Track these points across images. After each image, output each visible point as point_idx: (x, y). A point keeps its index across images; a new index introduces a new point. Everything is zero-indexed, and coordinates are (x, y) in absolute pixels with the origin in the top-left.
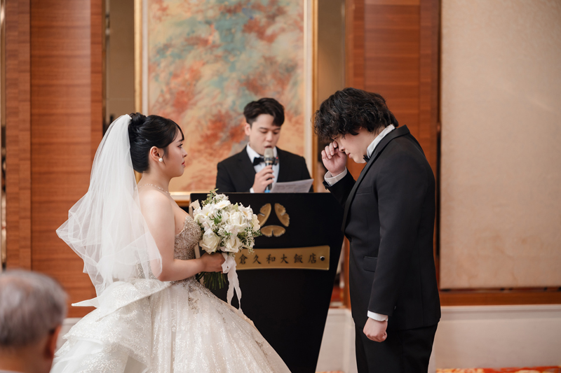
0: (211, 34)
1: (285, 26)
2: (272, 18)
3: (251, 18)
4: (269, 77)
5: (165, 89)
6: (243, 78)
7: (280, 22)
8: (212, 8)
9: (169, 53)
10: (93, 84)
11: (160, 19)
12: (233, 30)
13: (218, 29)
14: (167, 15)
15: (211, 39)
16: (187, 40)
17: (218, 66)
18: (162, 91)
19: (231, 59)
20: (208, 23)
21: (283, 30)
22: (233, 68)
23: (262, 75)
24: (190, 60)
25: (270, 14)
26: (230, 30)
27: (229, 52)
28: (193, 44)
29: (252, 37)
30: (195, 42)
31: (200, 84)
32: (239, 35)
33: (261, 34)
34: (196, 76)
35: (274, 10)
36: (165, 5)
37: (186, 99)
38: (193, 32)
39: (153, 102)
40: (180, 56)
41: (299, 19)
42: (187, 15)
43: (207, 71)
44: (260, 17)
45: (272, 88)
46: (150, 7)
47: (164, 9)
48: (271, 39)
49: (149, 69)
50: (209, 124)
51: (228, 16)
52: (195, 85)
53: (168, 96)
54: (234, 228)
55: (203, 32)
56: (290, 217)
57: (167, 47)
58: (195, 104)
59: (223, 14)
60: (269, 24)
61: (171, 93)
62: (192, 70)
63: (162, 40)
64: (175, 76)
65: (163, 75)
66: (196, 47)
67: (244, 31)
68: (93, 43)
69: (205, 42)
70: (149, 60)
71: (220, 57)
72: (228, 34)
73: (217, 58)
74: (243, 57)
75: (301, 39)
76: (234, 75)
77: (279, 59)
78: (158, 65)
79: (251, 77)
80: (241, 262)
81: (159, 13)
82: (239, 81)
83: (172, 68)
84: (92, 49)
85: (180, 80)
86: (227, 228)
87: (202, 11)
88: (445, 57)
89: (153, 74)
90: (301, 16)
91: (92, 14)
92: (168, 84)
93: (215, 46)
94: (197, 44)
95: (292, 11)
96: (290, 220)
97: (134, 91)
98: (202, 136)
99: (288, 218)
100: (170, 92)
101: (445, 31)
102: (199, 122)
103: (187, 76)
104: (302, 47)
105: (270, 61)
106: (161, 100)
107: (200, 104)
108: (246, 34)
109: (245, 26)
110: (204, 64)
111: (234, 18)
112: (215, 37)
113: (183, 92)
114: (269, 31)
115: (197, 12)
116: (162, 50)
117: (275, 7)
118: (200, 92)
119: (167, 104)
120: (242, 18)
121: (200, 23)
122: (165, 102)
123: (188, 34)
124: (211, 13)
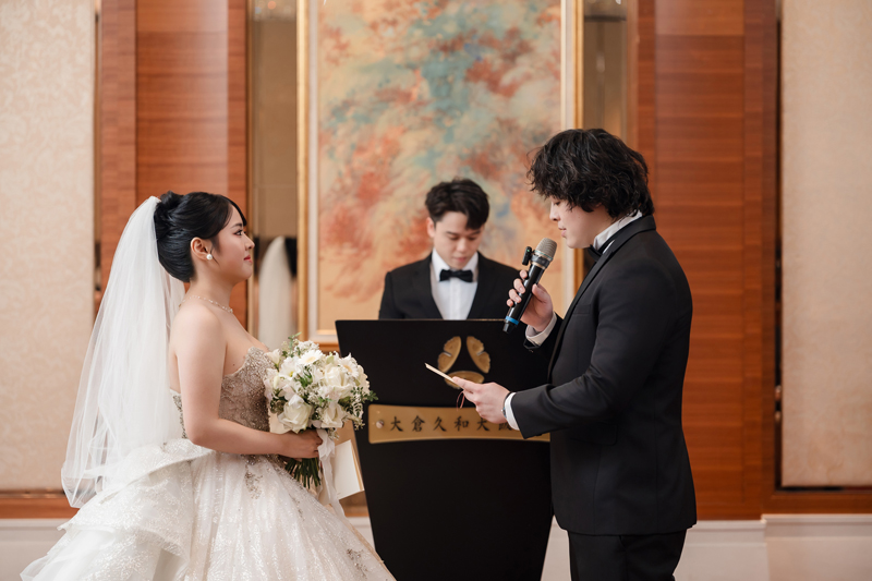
0: (415, 85)
1: (532, 71)
2: (511, 58)
3: (478, 59)
4: (506, 151)
5: (344, 169)
6: (466, 152)
7: (524, 65)
8: (417, 44)
9: (350, 114)
10: (231, 162)
11: (335, 61)
12: (450, 79)
13: (426, 76)
14: (348, 56)
15: (415, 92)
16: (378, 94)
17: (427, 134)
18: (340, 173)
19: (447, 123)
20: (412, 67)
21: (528, 77)
22: (449, 137)
23: (495, 148)
24: (383, 124)
25: (509, 52)
26: (445, 77)
27: (442, 112)
28: (388, 101)
29: (480, 88)
30: (390, 96)
31: (399, 163)
32: (459, 86)
33: (494, 85)
34: (393, 150)
35: (514, 45)
36: (344, 40)
37: (376, 186)
38: (388, 81)
39: (325, 190)
40: (367, 119)
41: (553, 59)
42: (379, 56)
43: (410, 143)
44: (492, 57)
45: (511, 167)
46: (320, 42)
47: (342, 47)
48: (509, 92)
49: (320, 138)
50: (413, 224)
51: (442, 57)
52: (390, 164)
53: (348, 181)
54: (333, 392)
55: (404, 81)
56: (491, 357)
57: (347, 104)
58: (390, 193)
59: (434, 52)
60: (506, 68)
61: (354, 177)
62: (386, 141)
63: (339, 95)
64: (360, 149)
65: (341, 150)
66: (392, 104)
67: (467, 79)
68: (231, 99)
69: (407, 97)
70: (320, 124)
71: (430, 120)
72: (442, 84)
73: (425, 123)
74: (466, 119)
75: (557, 90)
76: (452, 148)
77: (523, 123)
78: (334, 133)
79: (479, 151)
80: (415, 428)
81: (335, 53)
82: (460, 157)
83: (355, 138)
84: (231, 108)
85: (366, 156)
86: (323, 391)
87: (401, 49)
88: (787, 117)
89: (326, 147)
90: (557, 55)
91: (231, 54)
92: (348, 162)
93: (421, 103)
94: (393, 100)
95: (542, 47)
96: (491, 363)
97: (296, 173)
98: (401, 244)
99: (489, 360)
100: (352, 173)
101: (787, 77)
102: (397, 222)
103: (379, 150)
104: (559, 103)
105: (508, 125)
106: (338, 186)
107: (399, 193)
108: (471, 85)
109: (469, 71)
110: (404, 131)
111: (451, 59)
112: (423, 89)
113: (372, 175)
114: (506, 79)
115: (395, 50)
116: (339, 111)
117: (516, 42)
118: (398, 175)
119: (347, 193)
120: (464, 58)
121: (398, 67)
122: (345, 190)
123: (380, 85)
124: (415, 53)
